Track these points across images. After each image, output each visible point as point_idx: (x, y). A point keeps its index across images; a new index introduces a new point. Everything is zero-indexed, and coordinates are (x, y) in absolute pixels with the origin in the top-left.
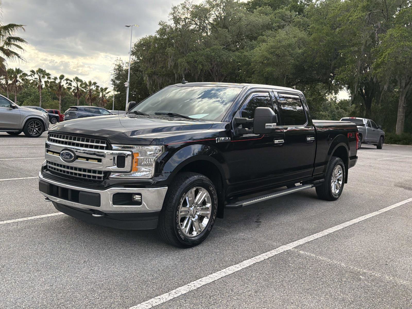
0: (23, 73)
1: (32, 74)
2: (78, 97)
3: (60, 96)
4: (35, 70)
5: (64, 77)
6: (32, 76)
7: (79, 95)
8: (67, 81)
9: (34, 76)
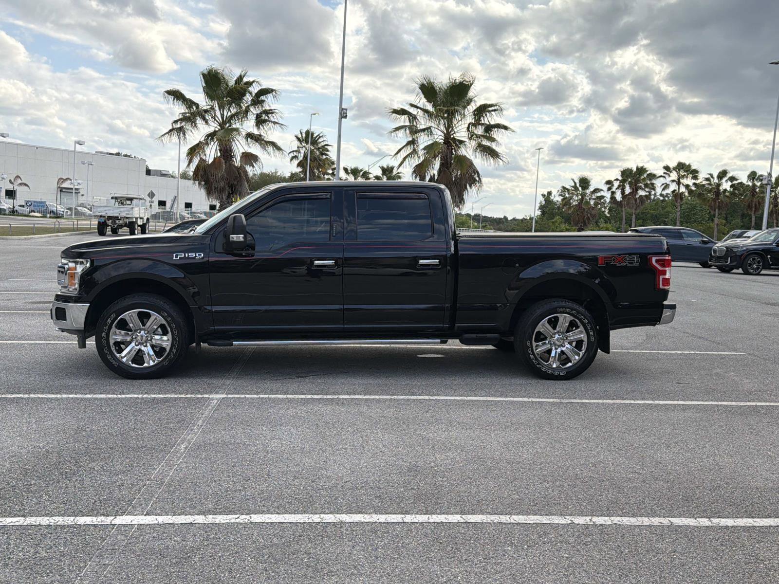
0: (648, 173)
1: (665, 173)
2: (753, 209)
3: (717, 210)
4: (673, 164)
5: (728, 174)
6: (664, 177)
7: (756, 205)
8: (731, 182)
9: (669, 175)
